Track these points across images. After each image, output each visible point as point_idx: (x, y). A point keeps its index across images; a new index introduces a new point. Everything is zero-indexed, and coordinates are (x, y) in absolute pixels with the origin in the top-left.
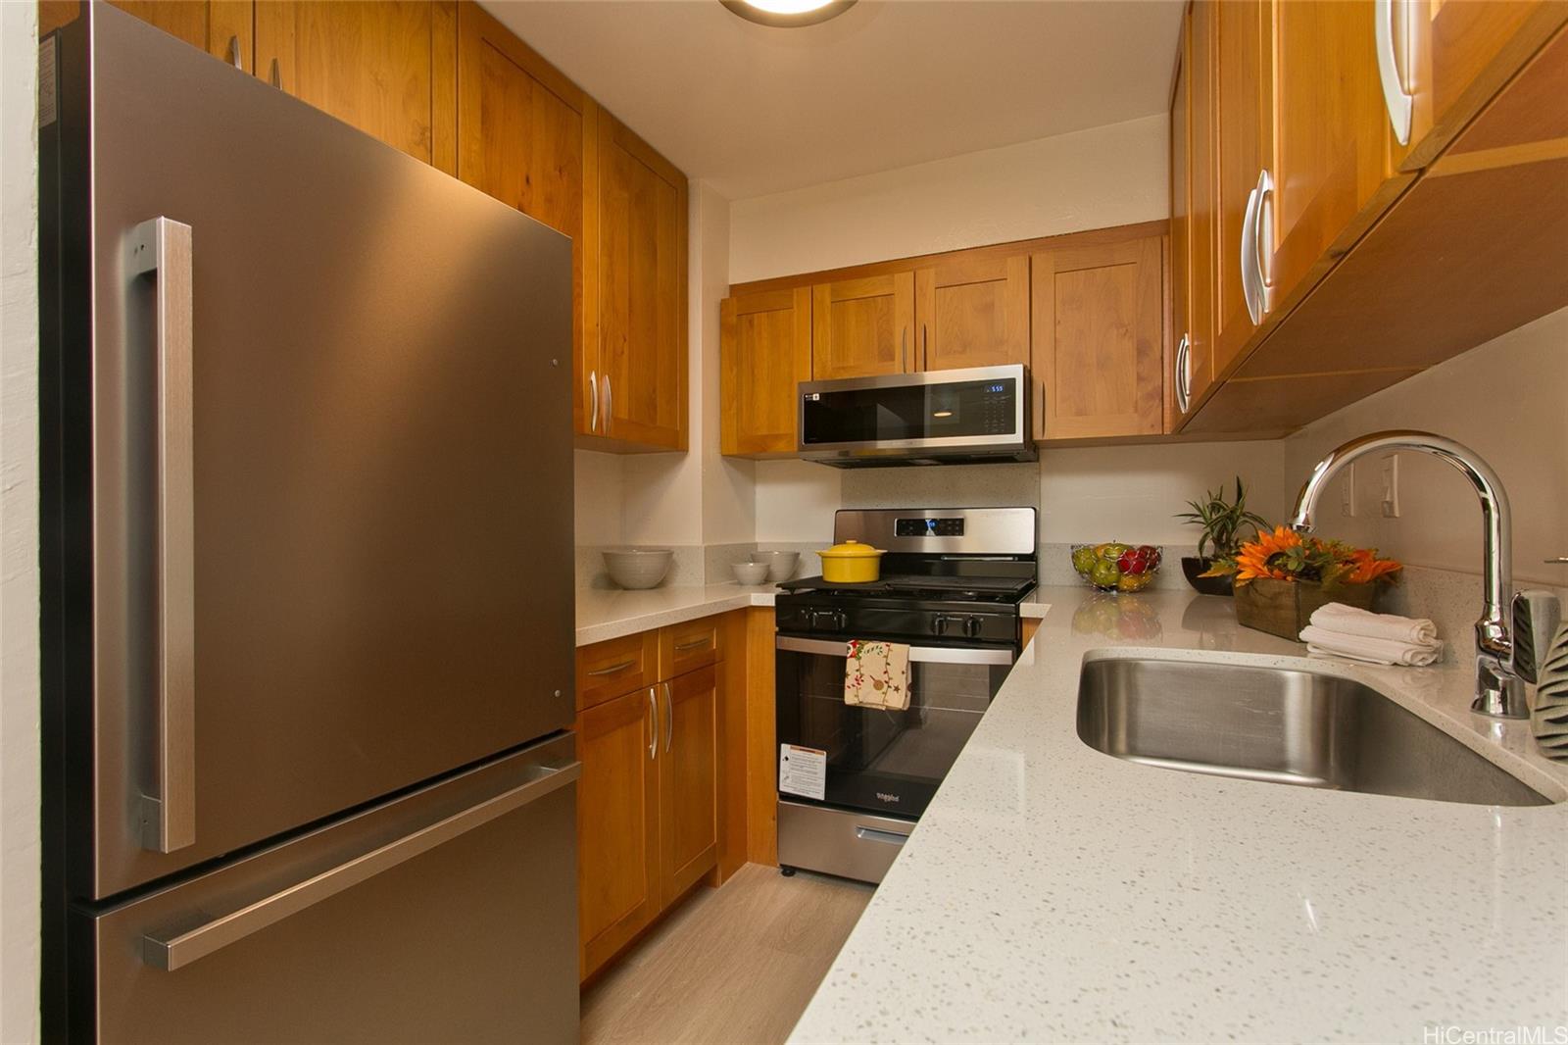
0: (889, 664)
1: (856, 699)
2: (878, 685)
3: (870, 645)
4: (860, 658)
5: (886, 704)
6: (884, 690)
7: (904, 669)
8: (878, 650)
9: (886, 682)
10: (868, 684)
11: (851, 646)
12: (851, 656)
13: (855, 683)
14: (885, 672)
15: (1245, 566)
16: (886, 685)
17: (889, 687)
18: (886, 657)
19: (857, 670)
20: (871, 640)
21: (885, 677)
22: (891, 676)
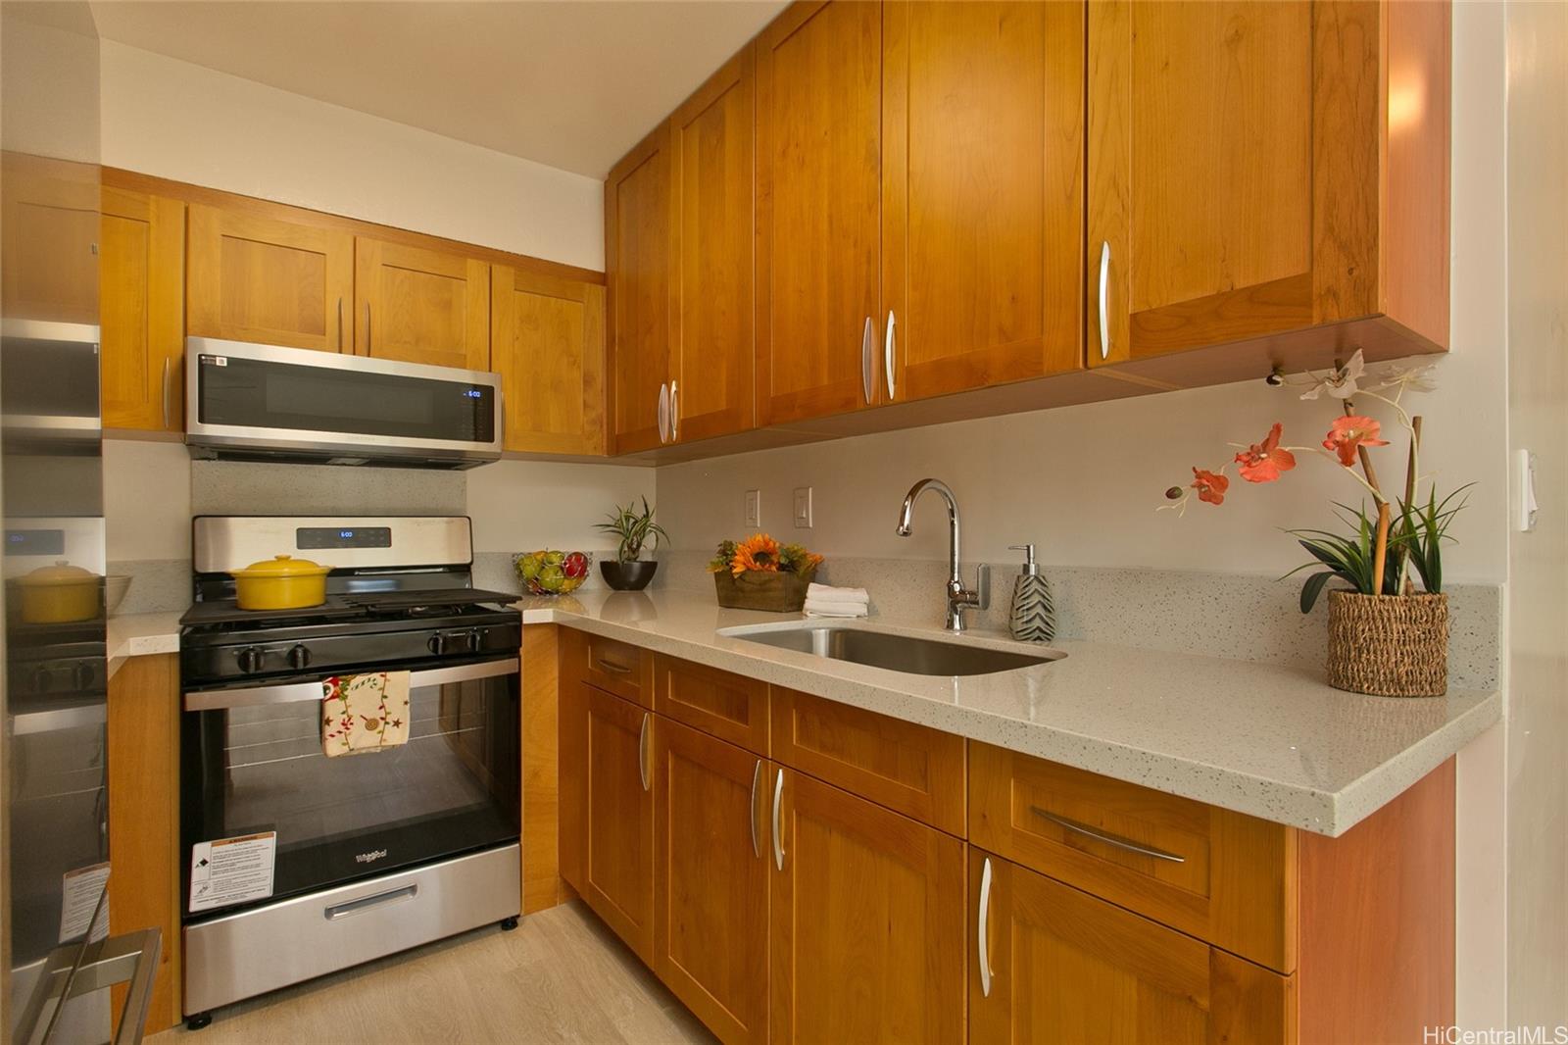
0: (386, 697)
1: (346, 748)
2: (371, 725)
3: (359, 679)
4: (347, 696)
5: (383, 744)
6: (380, 728)
7: (407, 699)
8: (371, 683)
9: (382, 719)
10: (358, 727)
11: (330, 685)
12: (333, 697)
13: (342, 728)
14: (381, 708)
15: (738, 562)
16: (382, 723)
17: (387, 723)
18: (383, 689)
19: (344, 713)
20: (358, 673)
21: (382, 713)
22: (388, 711)
